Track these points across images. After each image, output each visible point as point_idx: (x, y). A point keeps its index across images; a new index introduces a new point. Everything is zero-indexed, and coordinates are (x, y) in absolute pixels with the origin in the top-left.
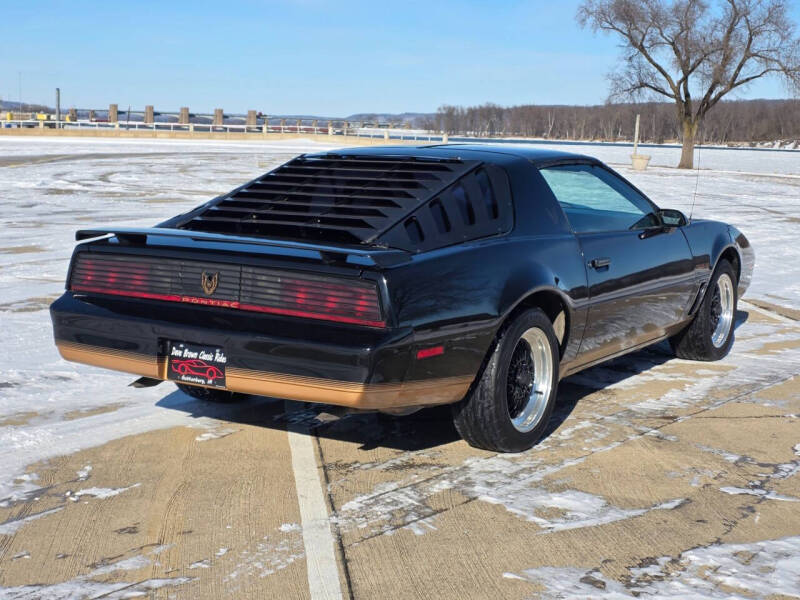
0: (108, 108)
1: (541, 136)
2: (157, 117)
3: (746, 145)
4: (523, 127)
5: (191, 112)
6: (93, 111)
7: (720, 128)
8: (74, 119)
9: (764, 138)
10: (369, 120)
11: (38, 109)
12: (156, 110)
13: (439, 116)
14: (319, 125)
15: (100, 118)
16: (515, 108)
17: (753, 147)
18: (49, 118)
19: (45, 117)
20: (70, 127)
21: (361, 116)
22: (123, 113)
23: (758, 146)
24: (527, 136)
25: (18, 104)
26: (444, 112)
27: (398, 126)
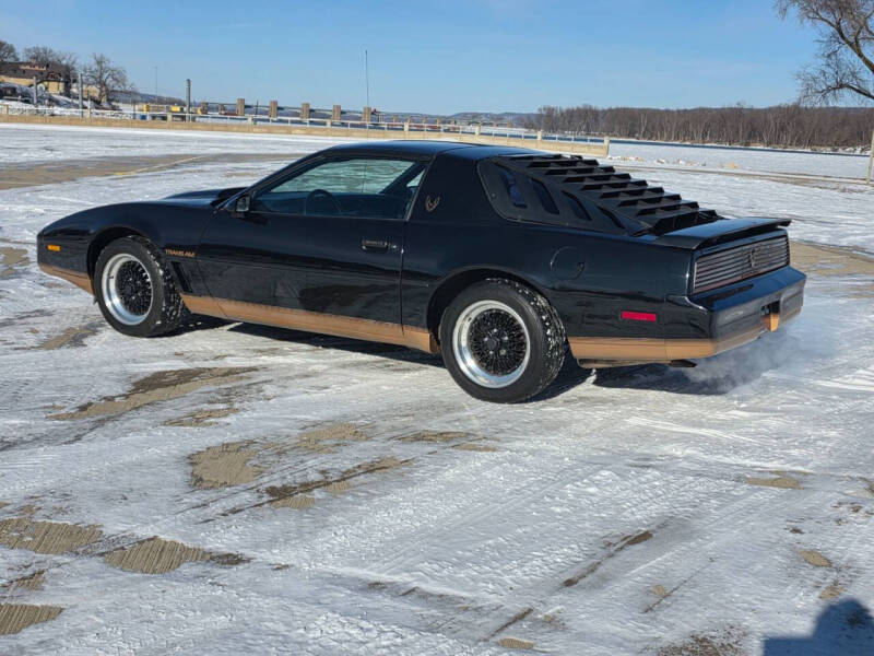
0: (236, 102)
1: (633, 137)
2: (280, 111)
3: (829, 150)
4: (617, 127)
5: (312, 107)
6: (223, 105)
7: (804, 133)
8: (205, 111)
9: (846, 143)
10: (473, 119)
11: (173, 102)
12: (280, 105)
13: (539, 117)
14: (428, 122)
15: (228, 112)
16: (610, 110)
17: (835, 152)
18: (182, 109)
19: (178, 109)
20: (201, 120)
21: (467, 114)
22: (249, 107)
23: (840, 151)
24: (621, 136)
25: (154, 96)
26: (544, 113)
27: (501, 125)
